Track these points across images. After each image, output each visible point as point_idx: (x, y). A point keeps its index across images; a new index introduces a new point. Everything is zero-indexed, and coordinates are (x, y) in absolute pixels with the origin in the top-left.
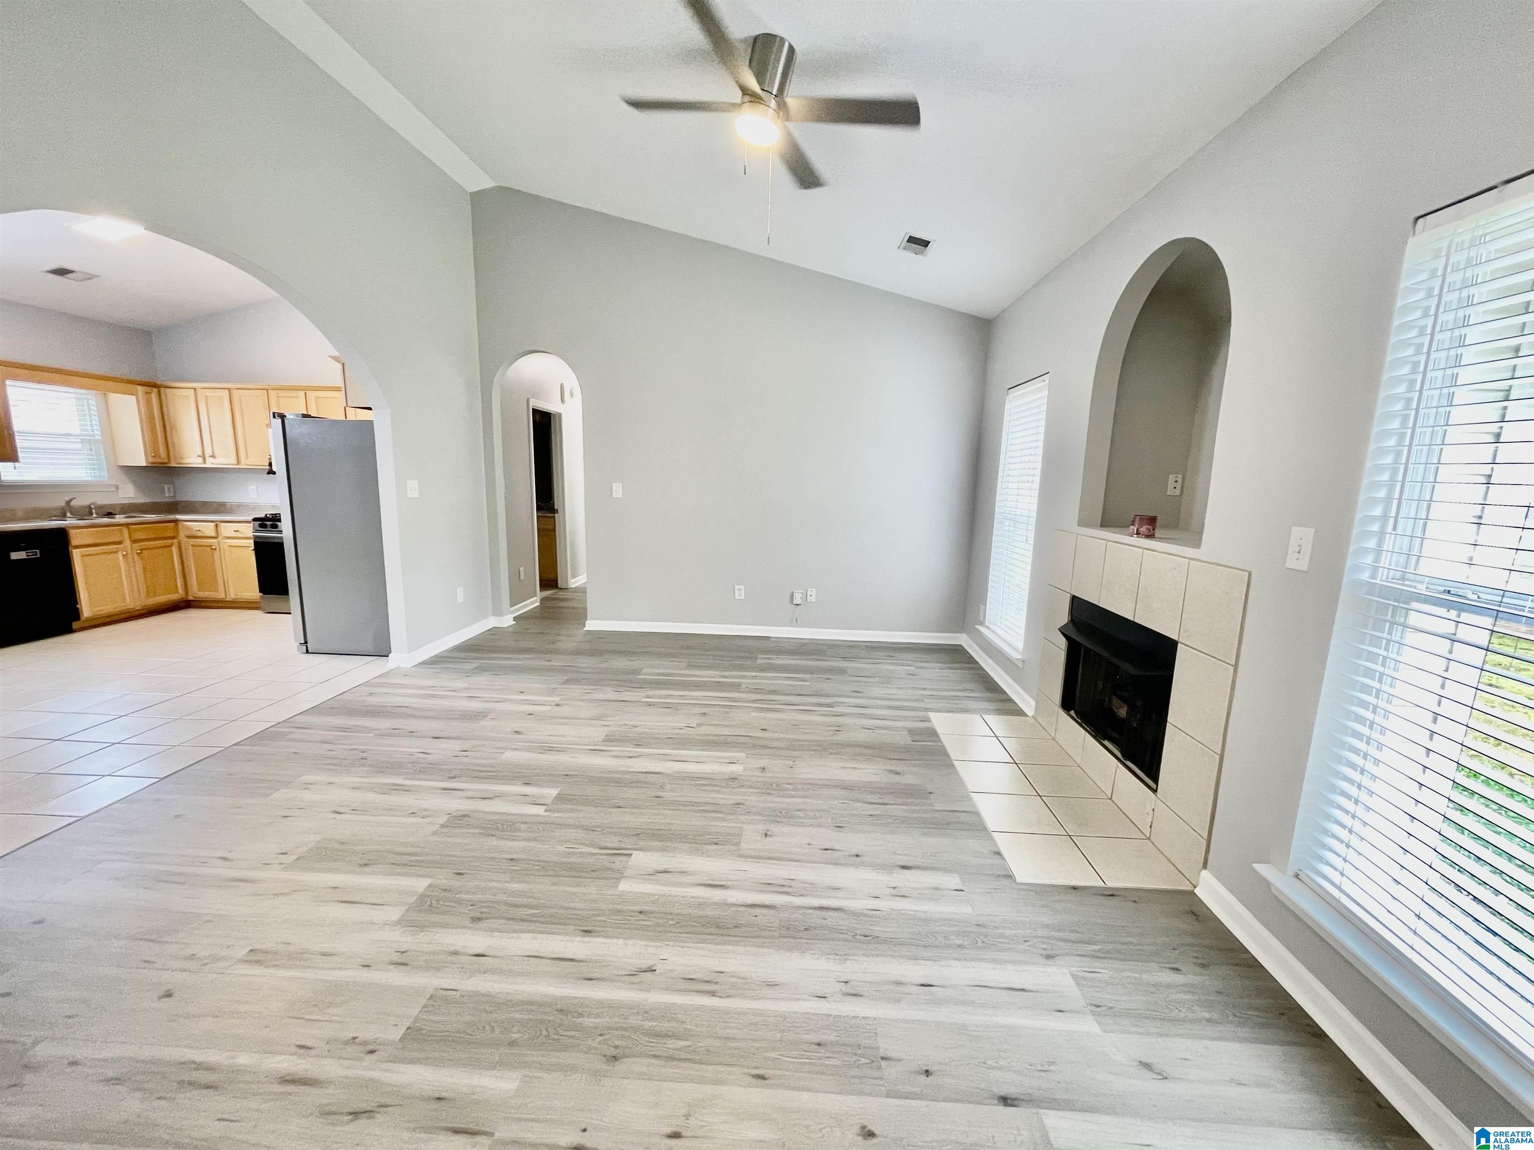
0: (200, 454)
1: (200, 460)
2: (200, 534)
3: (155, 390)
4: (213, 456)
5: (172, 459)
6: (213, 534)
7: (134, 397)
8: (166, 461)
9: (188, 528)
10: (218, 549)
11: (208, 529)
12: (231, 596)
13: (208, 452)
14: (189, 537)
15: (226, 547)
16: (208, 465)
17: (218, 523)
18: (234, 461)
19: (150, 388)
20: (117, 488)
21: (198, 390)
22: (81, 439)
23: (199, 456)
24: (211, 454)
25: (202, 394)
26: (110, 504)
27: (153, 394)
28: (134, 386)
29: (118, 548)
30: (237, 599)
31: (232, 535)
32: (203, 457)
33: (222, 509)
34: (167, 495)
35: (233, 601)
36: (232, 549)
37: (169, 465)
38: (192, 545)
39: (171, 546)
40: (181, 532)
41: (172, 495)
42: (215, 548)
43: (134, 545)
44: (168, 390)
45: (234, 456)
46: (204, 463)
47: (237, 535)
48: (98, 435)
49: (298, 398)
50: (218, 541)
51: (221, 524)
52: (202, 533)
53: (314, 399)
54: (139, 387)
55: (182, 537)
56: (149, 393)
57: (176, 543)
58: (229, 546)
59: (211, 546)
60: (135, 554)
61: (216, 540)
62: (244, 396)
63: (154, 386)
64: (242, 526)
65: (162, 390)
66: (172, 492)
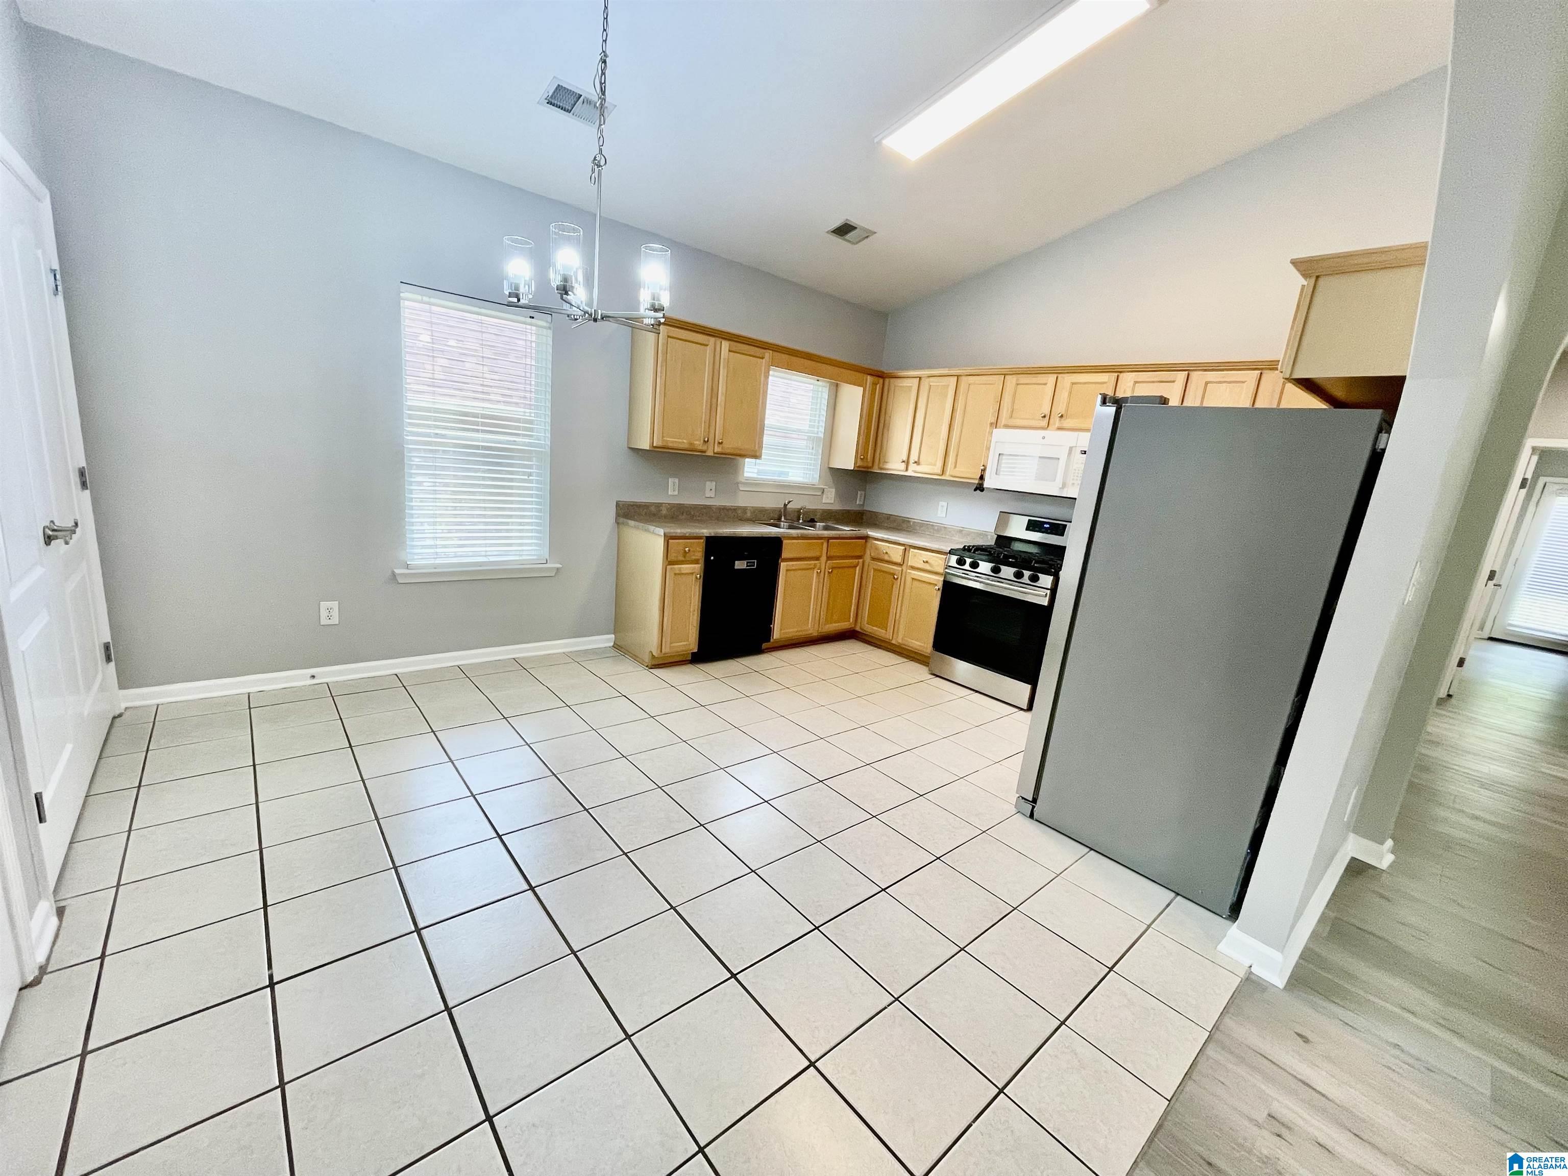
0: (905, 459)
1: (903, 466)
2: (886, 558)
3: (881, 380)
4: (917, 463)
5: (876, 464)
6: (898, 559)
7: (862, 389)
8: (870, 465)
9: (877, 548)
10: (899, 579)
11: (896, 554)
12: (899, 639)
13: (914, 458)
14: (874, 559)
15: (909, 580)
16: (910, 473)
17: (908, 549)
18: (941, 471)
19: (877, 378)
20: (823, 493)
21: (923, 379)
22: (808, 436)
23: (904, 462)
24: (916, 460)
25: (925, 383)
26: (815, 511)
27: (878, 386)
28: (865, 376)
29: (815, 565)
30: (904, 645)
31: (921, 565)
32: (907, 463)
33: (905, 526)
34: (858, 503)
35: (899, 646)
36: (915, 583)
37: (870, 470)
38: (875, 570)
39: (856, 567)
40: (868, 552)
41: (861, 503)
42: (896, 577)
43: (829, 562)
44: (892, 380)
45: (939, 464)
46: (907, 470)
47: (927, 567)
48: (821, 432)
49: (1045, 384)
50: (902, 570)
51: (911, 550)
52: (889, 556)
53: (1068, 385)
54: (869, 377)
55: (867, 558)
56: (875, 384)
57: (861, 564)
58: (913, 579)
59: (893, 574)
60: (827, 573)
61: (900, 569)
62: (974, 384)
63: (881, 376)
64: (933, 556)
65: (887, 380)
66: (862, 500)
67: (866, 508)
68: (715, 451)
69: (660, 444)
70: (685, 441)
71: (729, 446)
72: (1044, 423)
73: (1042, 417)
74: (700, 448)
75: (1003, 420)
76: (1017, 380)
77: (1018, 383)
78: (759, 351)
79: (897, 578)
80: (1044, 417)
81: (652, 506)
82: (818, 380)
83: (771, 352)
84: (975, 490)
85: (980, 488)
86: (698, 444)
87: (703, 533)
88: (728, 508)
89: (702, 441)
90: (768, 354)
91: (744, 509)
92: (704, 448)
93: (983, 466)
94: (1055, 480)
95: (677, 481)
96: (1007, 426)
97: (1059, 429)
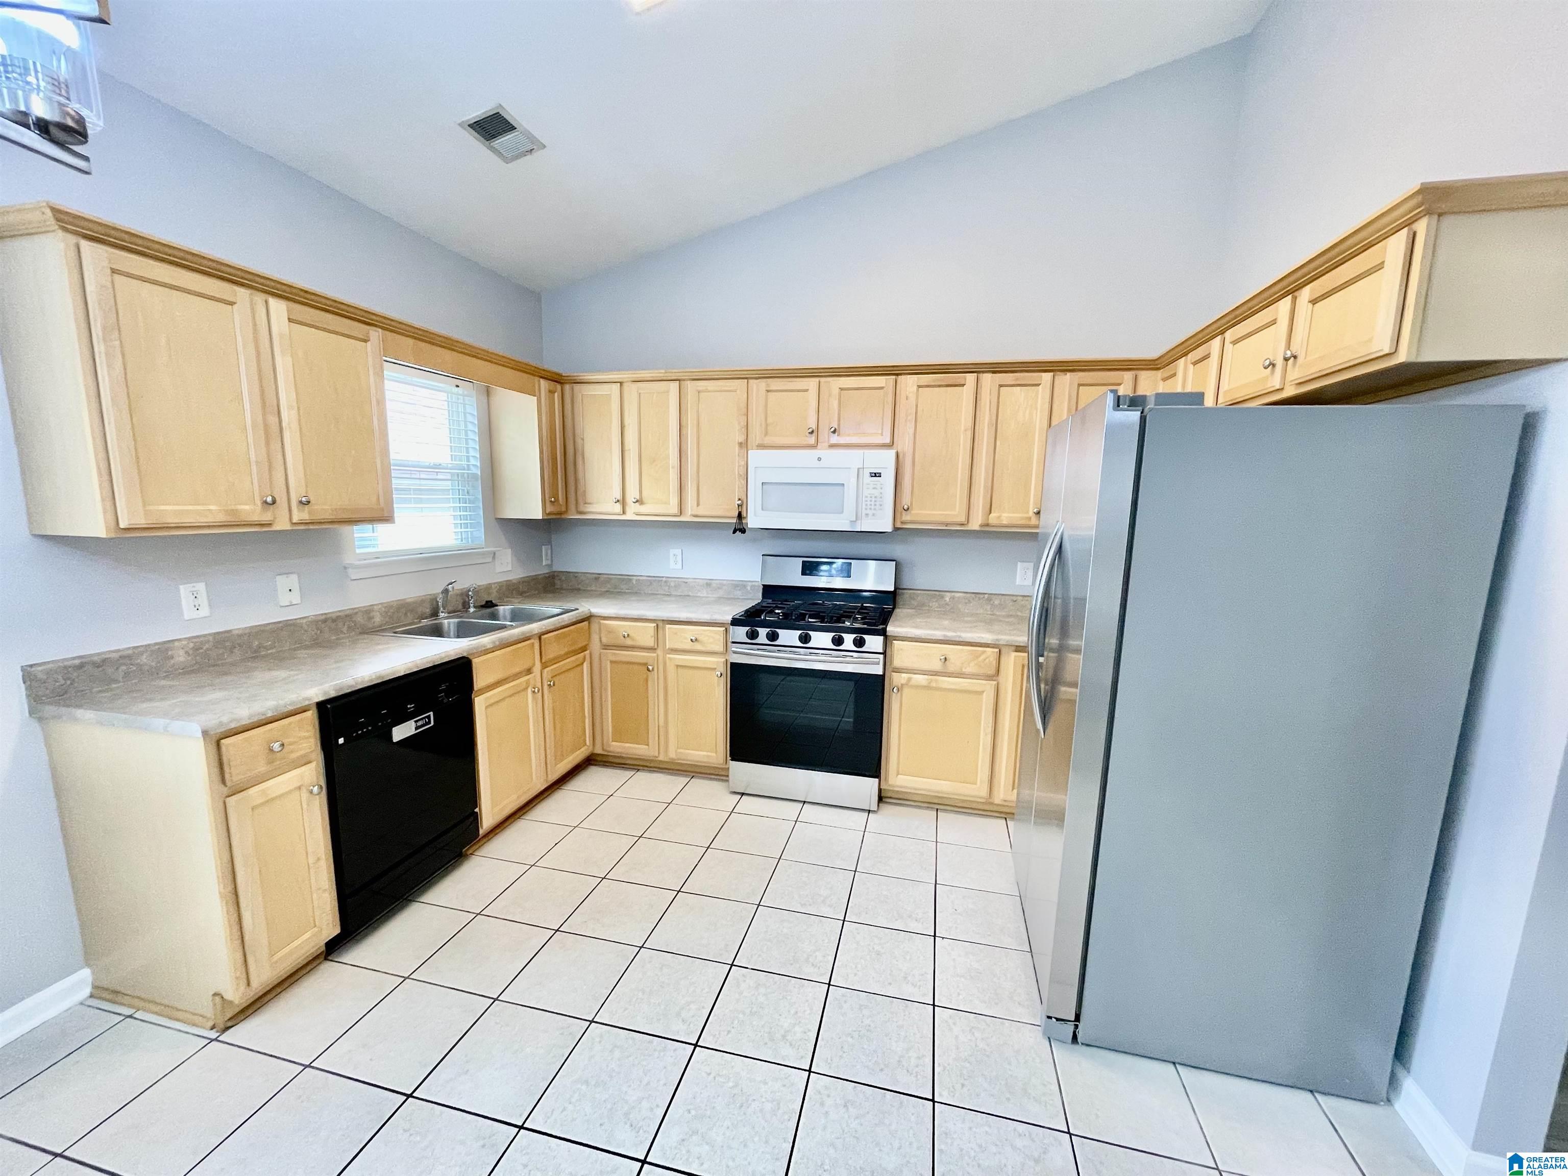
0: (619, 497)
1: (618, 508)
2: (629, 642)
3: (559, 387)
4: (639, 501)
5: (572, 506)
6: (650, 643)
7: (534, 399)
8: (563, 509)
9: (610, 631)
10: (656, 669)
11: (644, 635)
12: (672, 752)
13: (632, 493)
14: (606, 647)
15: (671, 669)
16: (629, 516)
17: (660, 624)
18: (675, 510)
19: (552, 383)
20: (494, 558)
21: (625, 385)
22: (452, 474)
23: (618, 501)
24: (638, 498)
25: (631, 391)
26: (488, 588)
27: (556, 394)
28: (537, 379)
29: (528, 682)
30: (678, 759)
31: (688, 646)
32: (623, 502)
33: (624, 587)
34: (544, 564)
35: (672, 762)
36: (680, 670)
37: (563, 516)
38: (611, 662)
39: (583, 663)
40: (595, 638)
41: (549, 562)
42: (650, 668)
43: (546, 670)
44: (577, 387)
45: (674, 501)
46: (624, 513)
47: (698, 647)
48: (475, 464)
49: (807, 390)
50: (658, 656)
51: (668, 626)
52: (633, 639)
53: (836, 391)
54: (542, 381)
55: (595, 646)
56: (552, 392)
57: (588, 657)
58: (677, 666)
59: (645, 664)
60: (546, 687)
61: (655, 655)
62: (707, 391)
63: (557, 380)
64: (704, 631)
65: (567, 387)
66: (549, 557)
67: (555, 568)
68: (295, 520)
69: (141, 521)
70: (212, 507)
71: (323, 508)
72: (812, 440)
73: (809, 433)
74: (256, 518)
75: (756, 435)
76: (768, 385)
77: (768, 389)
78: (358, 329)
79: (653, 669)
80: (812, 432)
81: (142, 653)
82: (457, 386)
83: (380, 330)
84: (734, 532)
85: (740, 529)
86: (251, 510)
87: (309, 699)
88: (334, 616)
89: (259, 503)
90: (375, 334)
91: (368, 612)
92: (267, 517)
93: (739, 499)
94: (842, 512)
95: (201, 587)
96: (762, 446)
97: (832, 446)
